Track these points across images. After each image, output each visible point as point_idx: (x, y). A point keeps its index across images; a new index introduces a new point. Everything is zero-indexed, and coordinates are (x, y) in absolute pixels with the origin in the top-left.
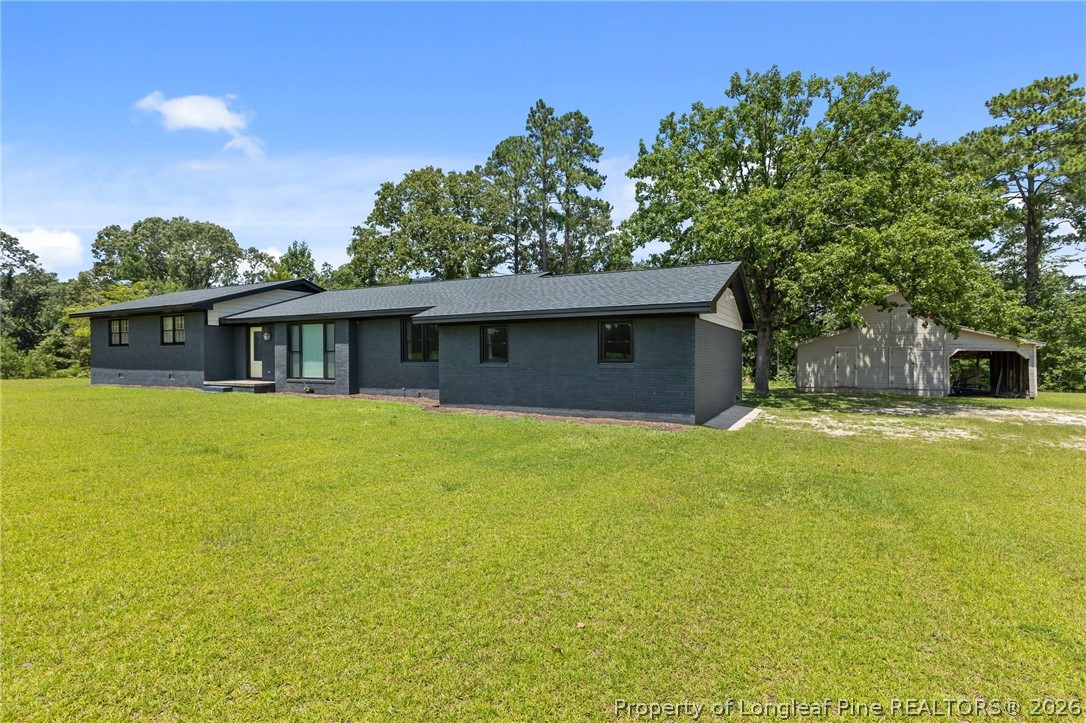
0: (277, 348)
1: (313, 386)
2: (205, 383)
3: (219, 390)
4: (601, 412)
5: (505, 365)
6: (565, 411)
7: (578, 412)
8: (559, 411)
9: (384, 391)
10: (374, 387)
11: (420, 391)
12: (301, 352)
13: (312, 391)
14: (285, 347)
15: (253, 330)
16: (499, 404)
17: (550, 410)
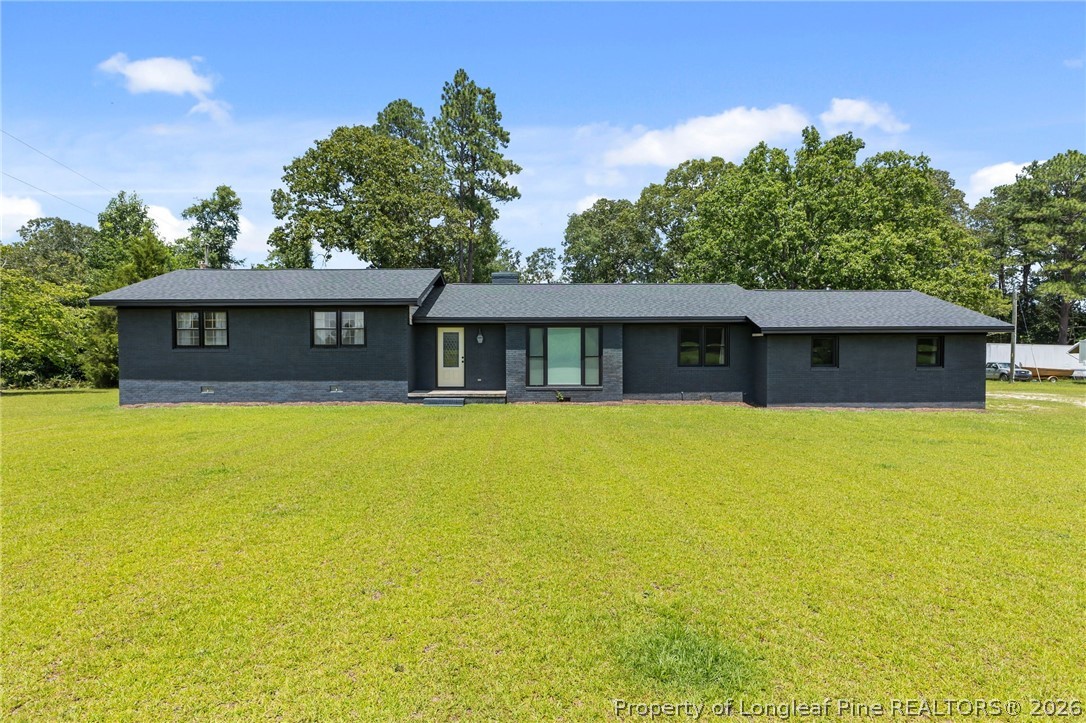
0: (509, 353)
1: (569, 394)
2: (410, 395)
3: (457, 402)
4: (918, 404)
5: (835, 369)
6: (889, 405)
7: (900, 404)
8: (884, 404)
9: (656, 396)
10: (643, 392)
11: (702, 394)
12: (545, 357)
13: (567, 399)
14: (525, 352)
15: (441, 332)
16: (829, 401)
17: (876, 405)
